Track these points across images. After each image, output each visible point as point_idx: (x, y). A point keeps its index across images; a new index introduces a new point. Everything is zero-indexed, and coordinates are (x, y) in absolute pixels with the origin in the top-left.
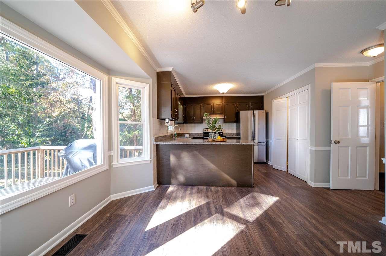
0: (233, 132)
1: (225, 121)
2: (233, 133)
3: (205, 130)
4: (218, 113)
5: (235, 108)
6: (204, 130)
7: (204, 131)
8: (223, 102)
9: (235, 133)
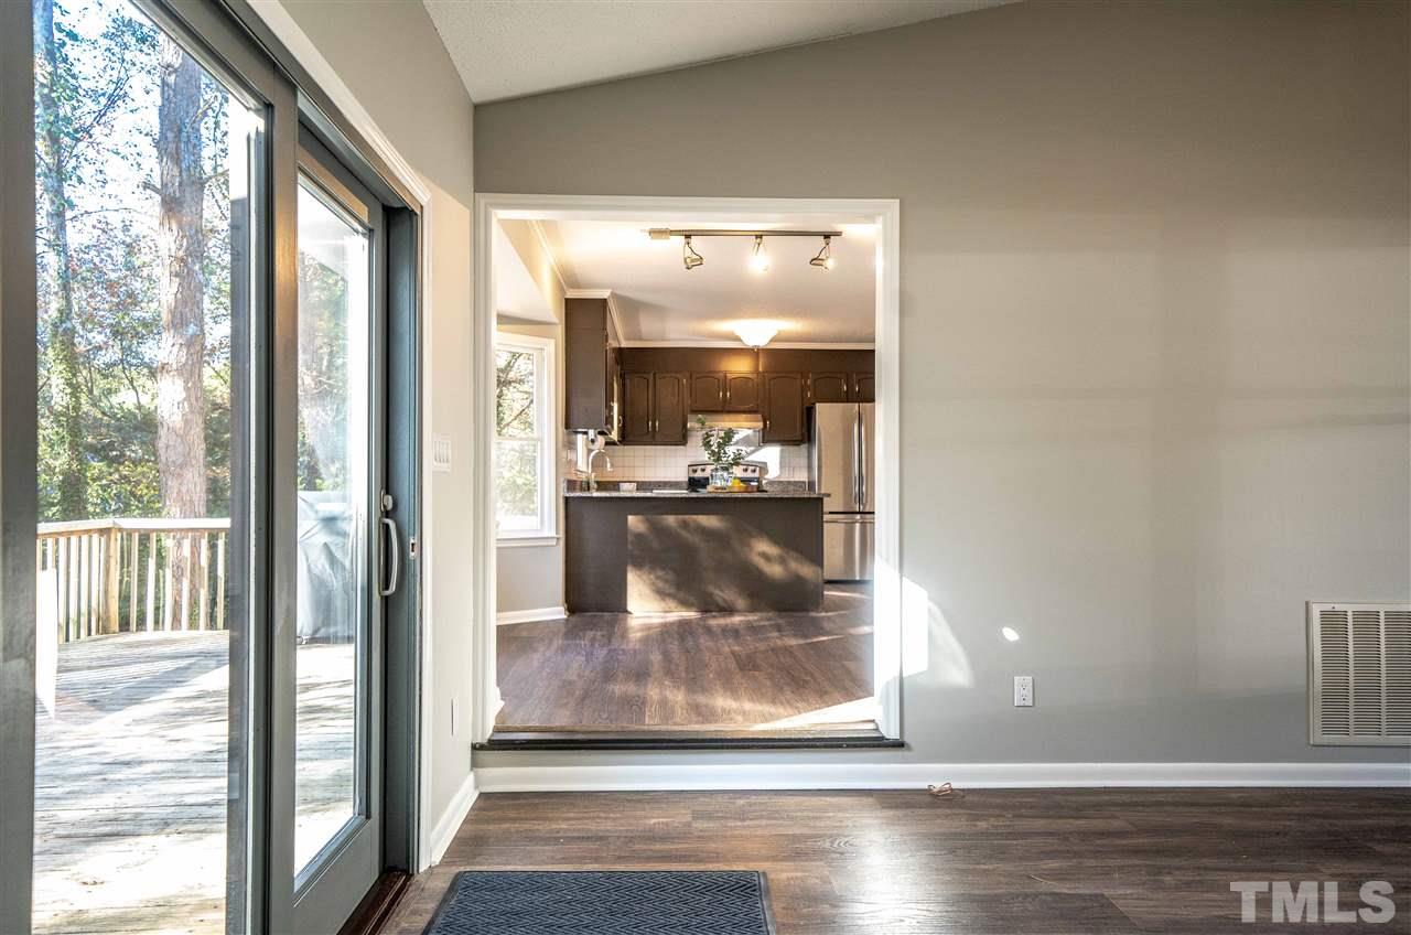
0: (797, 480)
1: (767, 438)
2: (795, 483)
3: (695, 471)
4: (742, 408)
5: (804, 389)
6: (691, 472)
7: (692, 475)
8: (761, 370)
9: (804, 482)
